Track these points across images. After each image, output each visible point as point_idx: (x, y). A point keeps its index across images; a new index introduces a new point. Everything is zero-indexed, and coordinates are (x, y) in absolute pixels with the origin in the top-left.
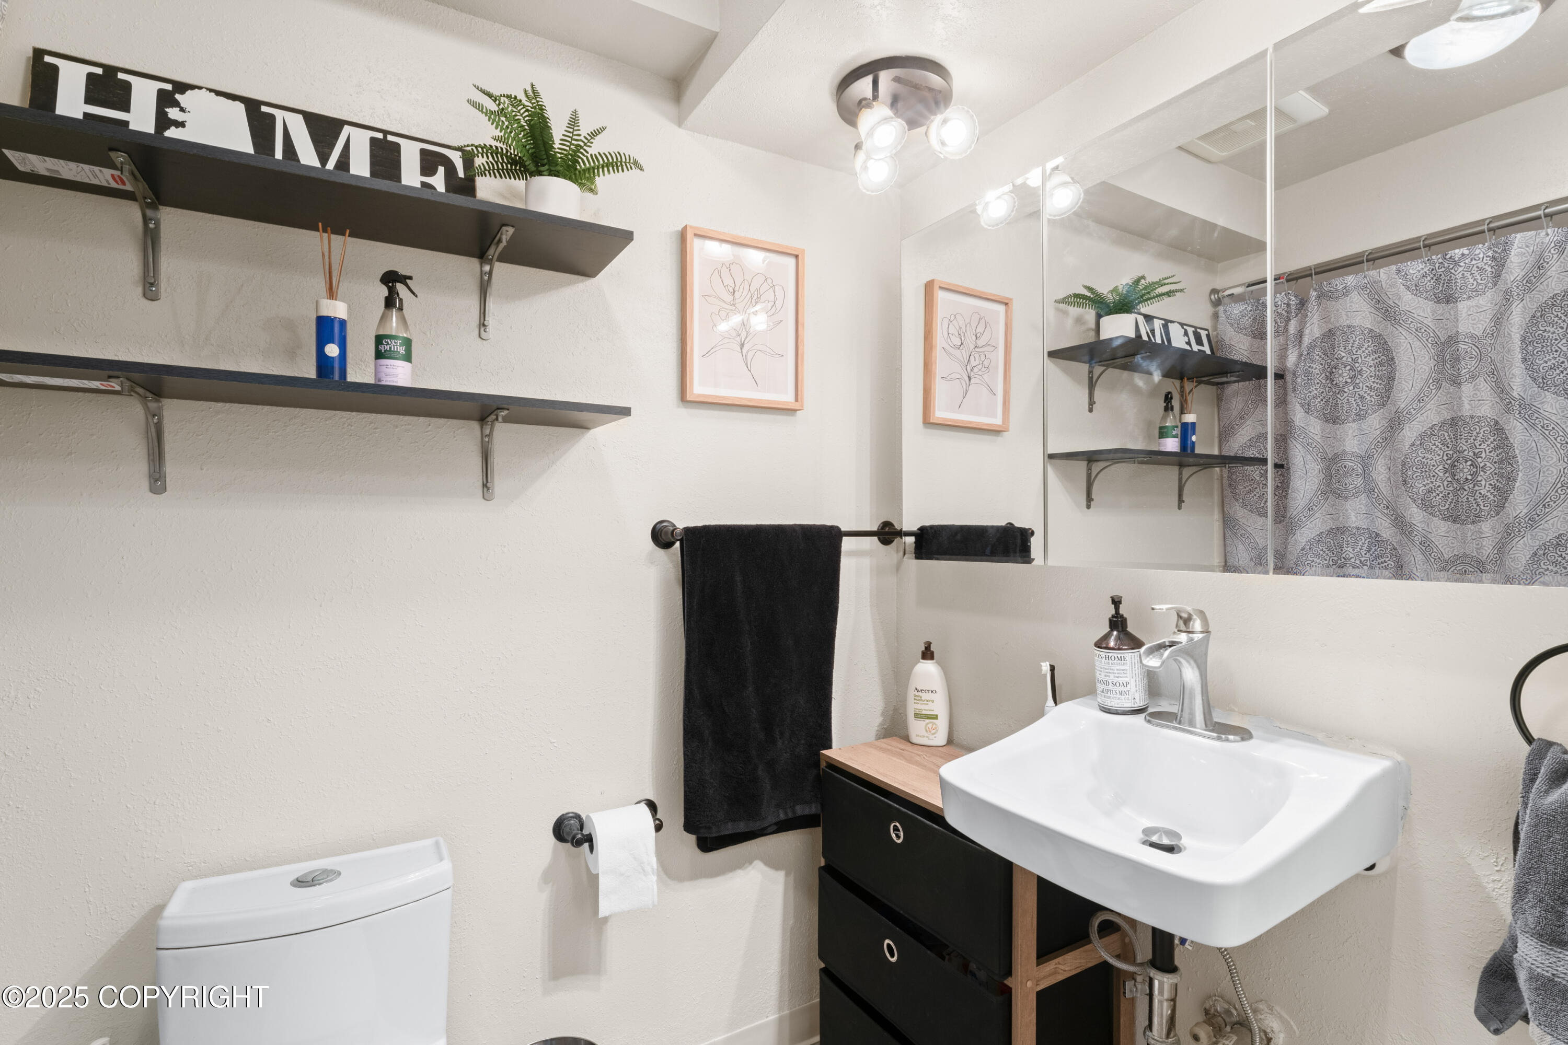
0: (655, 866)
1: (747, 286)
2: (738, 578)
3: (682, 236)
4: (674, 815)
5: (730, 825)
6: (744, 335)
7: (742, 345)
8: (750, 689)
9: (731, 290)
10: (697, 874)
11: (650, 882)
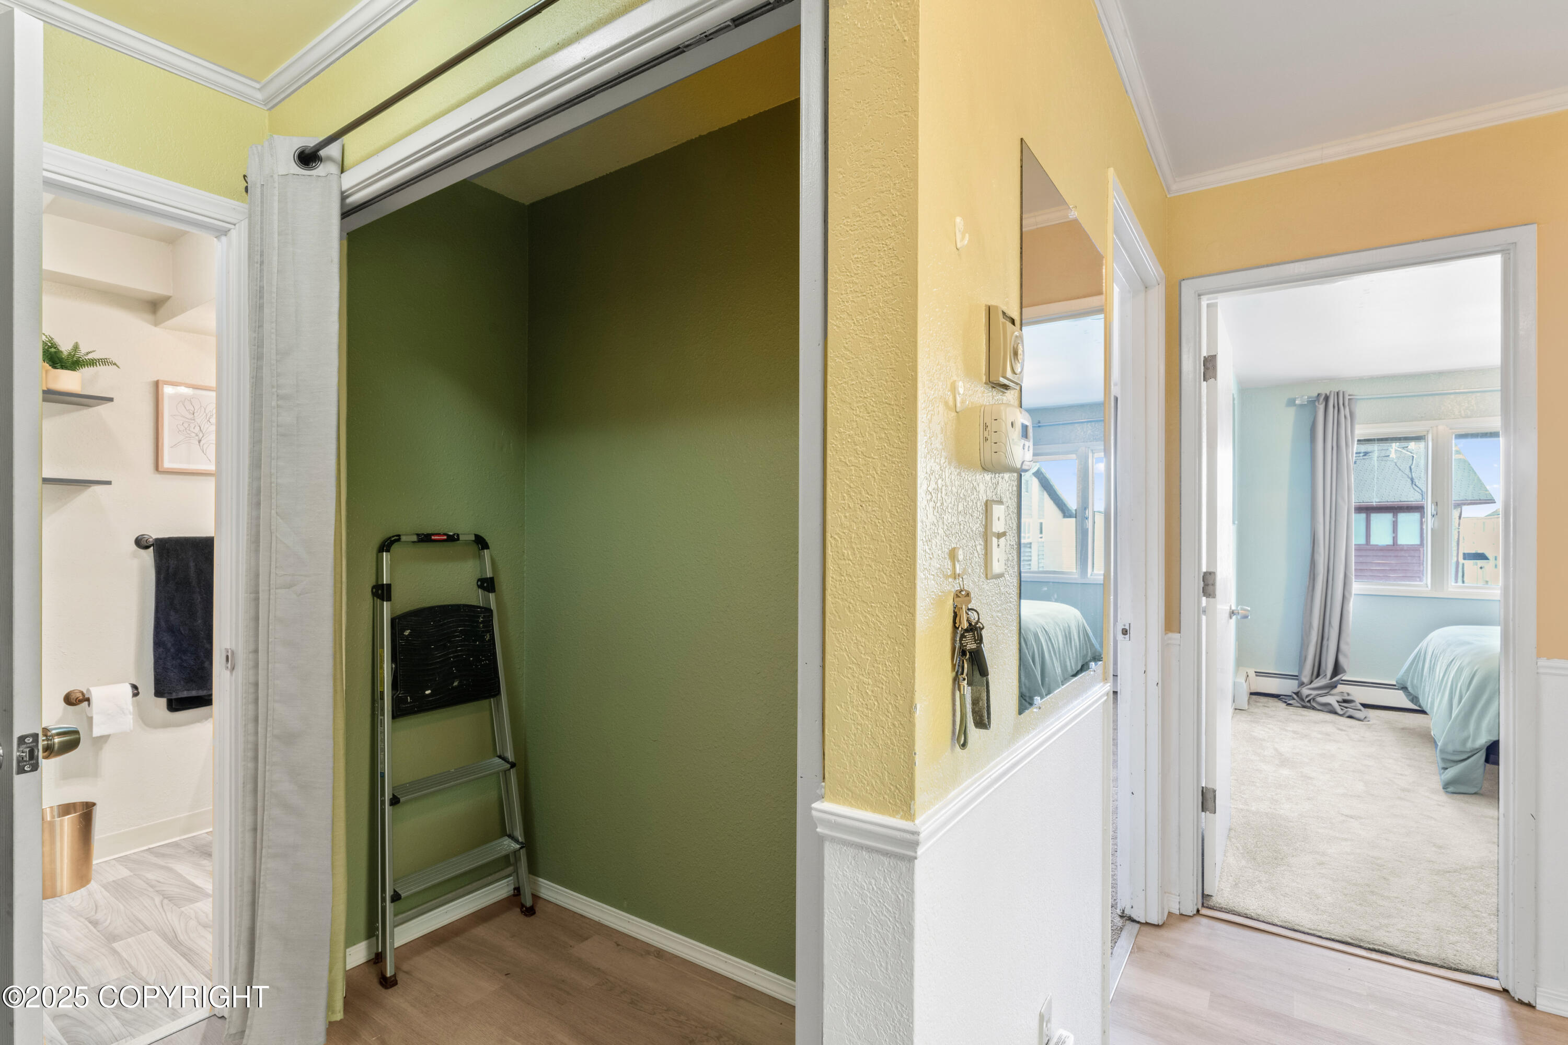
0: (132, 711)
1: (203, 409)
2: (192, 564)
3: (157, 385)
4: (148, 686)
5: (185, 692)
6: (201, 435)
7: (199, 441)
8: (199, 622)
9: (192, 412)
10: (166, 725)
11: (128, 721)
